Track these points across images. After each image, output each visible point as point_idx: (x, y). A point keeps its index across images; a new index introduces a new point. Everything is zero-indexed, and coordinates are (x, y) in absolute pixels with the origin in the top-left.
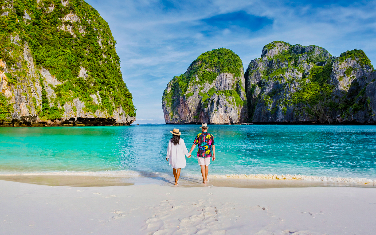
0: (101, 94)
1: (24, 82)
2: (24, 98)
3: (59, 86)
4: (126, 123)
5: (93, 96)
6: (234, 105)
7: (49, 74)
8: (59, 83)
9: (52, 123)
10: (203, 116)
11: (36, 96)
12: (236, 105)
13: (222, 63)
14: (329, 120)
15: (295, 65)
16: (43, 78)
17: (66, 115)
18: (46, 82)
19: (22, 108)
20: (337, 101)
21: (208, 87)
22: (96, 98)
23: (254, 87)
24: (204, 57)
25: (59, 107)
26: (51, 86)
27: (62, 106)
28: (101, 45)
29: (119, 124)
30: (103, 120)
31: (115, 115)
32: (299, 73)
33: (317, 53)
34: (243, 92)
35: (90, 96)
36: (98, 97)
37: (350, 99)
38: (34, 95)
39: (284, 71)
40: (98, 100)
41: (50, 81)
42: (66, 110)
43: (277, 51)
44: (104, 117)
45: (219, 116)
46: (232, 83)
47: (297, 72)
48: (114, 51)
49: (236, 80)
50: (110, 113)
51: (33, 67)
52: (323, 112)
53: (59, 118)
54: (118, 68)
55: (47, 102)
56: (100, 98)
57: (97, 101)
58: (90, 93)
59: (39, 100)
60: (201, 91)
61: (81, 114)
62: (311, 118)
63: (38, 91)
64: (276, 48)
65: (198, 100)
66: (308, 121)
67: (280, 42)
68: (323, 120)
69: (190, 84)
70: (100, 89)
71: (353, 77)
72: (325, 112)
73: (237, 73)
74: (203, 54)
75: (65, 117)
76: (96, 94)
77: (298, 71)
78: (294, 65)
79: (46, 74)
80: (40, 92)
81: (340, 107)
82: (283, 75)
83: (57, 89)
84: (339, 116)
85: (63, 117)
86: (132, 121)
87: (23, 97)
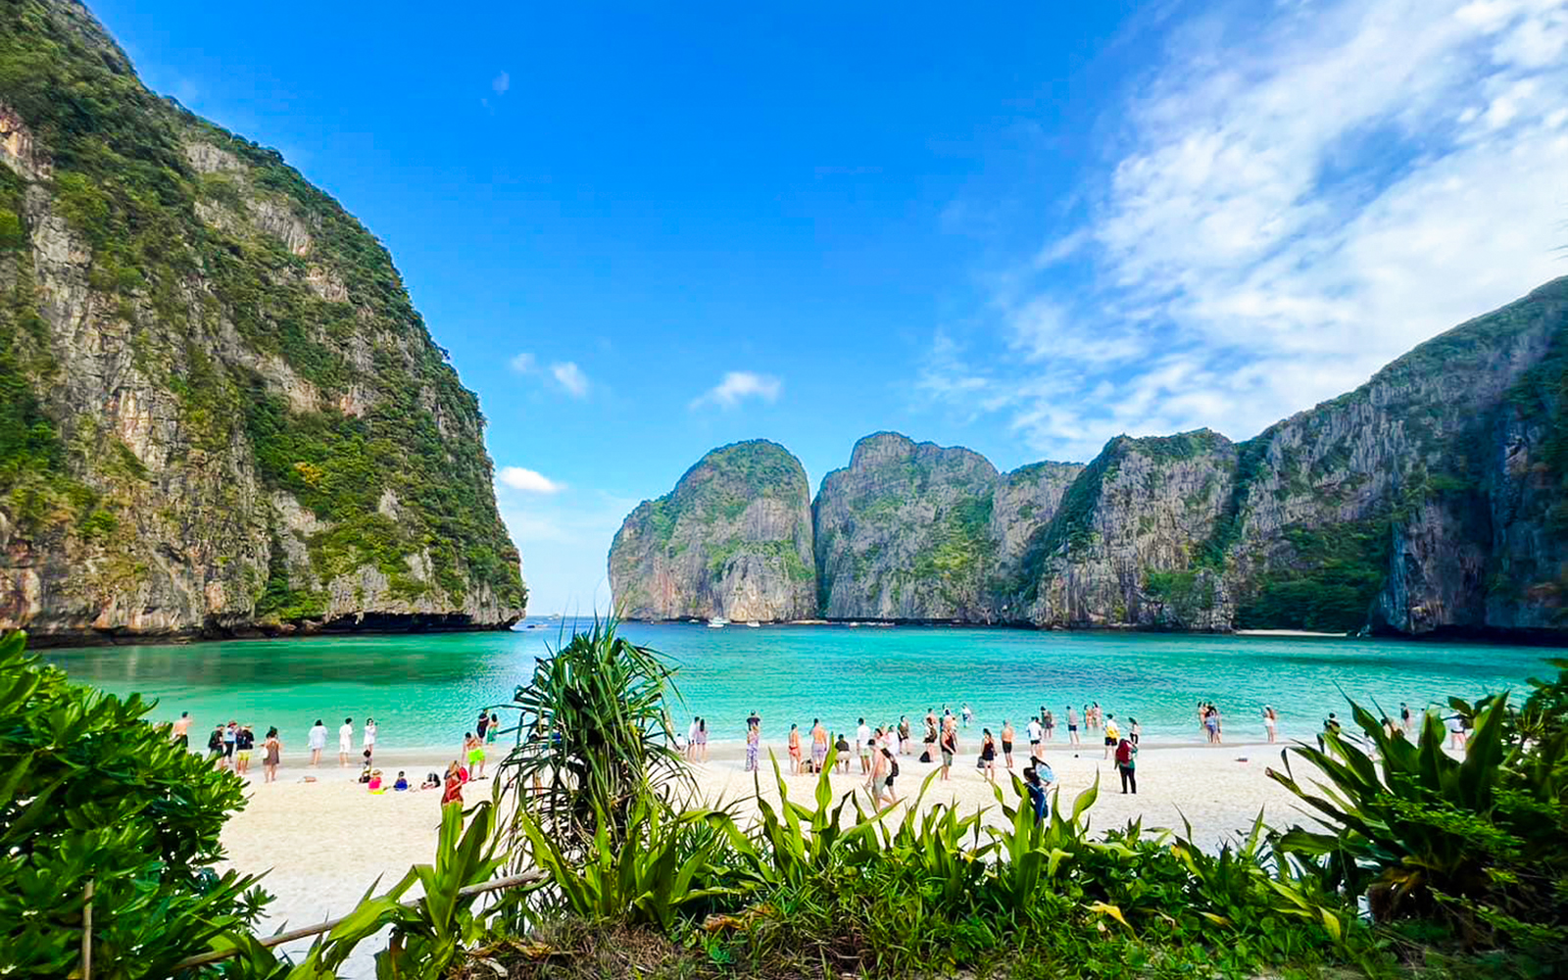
0: (433, 556)
1: (224, 530)
2: (221, 570)
3: (321, 536)
4: (499, 624)
5: (413, 561)
6: (784, 576)
7: (295, 503)
8: (322, 527)
9: (293, 627)
10: (710, 601)
11: (253, 562)
12: (787, 578)
13: (759, 475)
14: (986, 615)
15: (922, 488)
16: (275, 515)
17: (332, 606)
18: (284, 524)
19: (212, 595)
20: (1003, 574)
21: (723, 529)
22: (419, 566)
23: (832, 535)
24: (717, 457)
25: (317, 587)
26: (298, 534)
27: (325, 584)
28: (444, 432)
29: (480, 628)
30: (434, 617)
31: (470, 607)
32: (930, 505)
33: (968, 464)
34: (805, 546)
35: (405, 559)
36: (425, 563)
37: (1026, 572)
38: (248, 560)
39: (896, 502)
40: (425, 569)
41: (296, 521)
42: (334, 594)
43: (881, 454)
44: (439, 611)
45: (747, 604)
46: (782, 523)
47: (924, 504)
48: (480, 443)
49: (790, 516)
50: (457, 602)
51: (252, 490)
52: (975, 597)
53: (313, 614)
54: (486, 486)
55: (284, 576)
56: (430, 565)
57: (422, 572)
58: (404, 553)
59: (262, 571)
60: (708, 540)
61: (375, 605)
62: (951, 612)
63: (260, 548)
64: (882, 448)
65: (698, 560)
66: (945, 617)
67: (892, 434)
68: (976, 616)
69: (679, 521)
70: (433, 544)
71: (1036, 523)
72: (981, 599)
73: (794, 501)
74: (716, 450)
75: (331, 611)
76: (421, 555)
77: (927, 501)
78: (919, 486)
79: (285, 503)
80: (264, 551)
81: (1007, 589)
82: (896, 509)
83: (316, 541)
84: (1005, 607)
85: (325, 613)
86: (513, 618)
87: (217, 567)
